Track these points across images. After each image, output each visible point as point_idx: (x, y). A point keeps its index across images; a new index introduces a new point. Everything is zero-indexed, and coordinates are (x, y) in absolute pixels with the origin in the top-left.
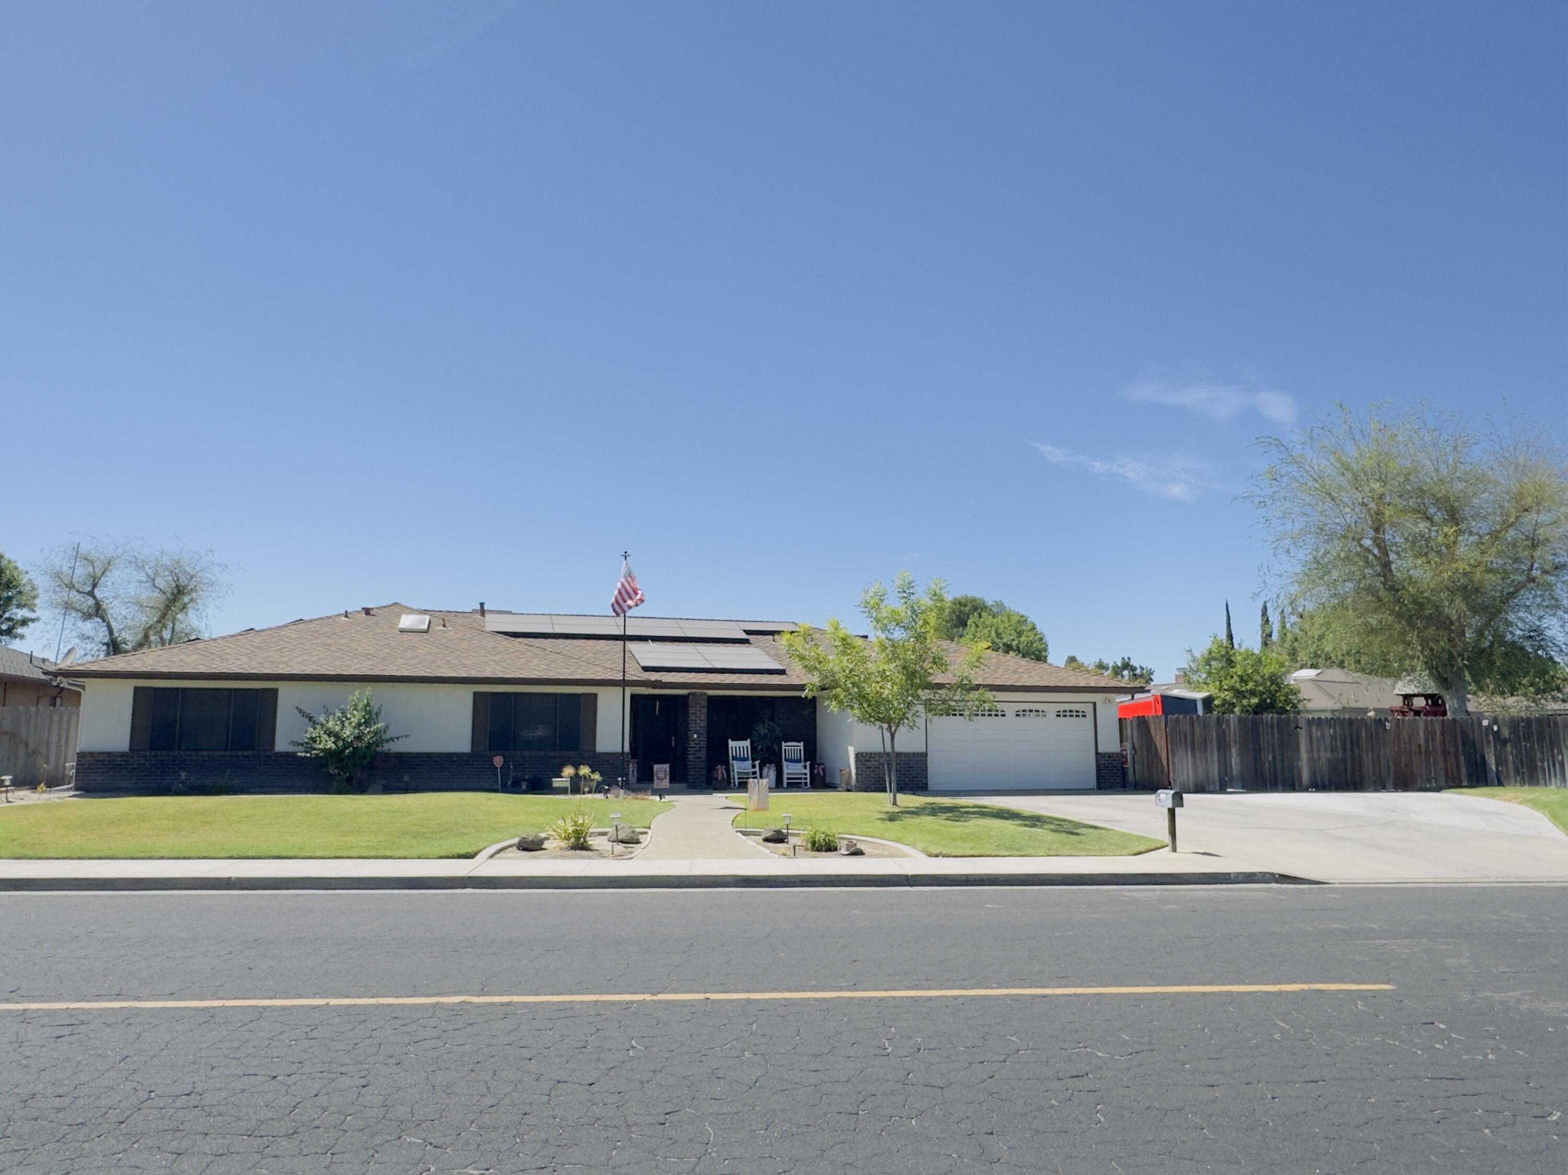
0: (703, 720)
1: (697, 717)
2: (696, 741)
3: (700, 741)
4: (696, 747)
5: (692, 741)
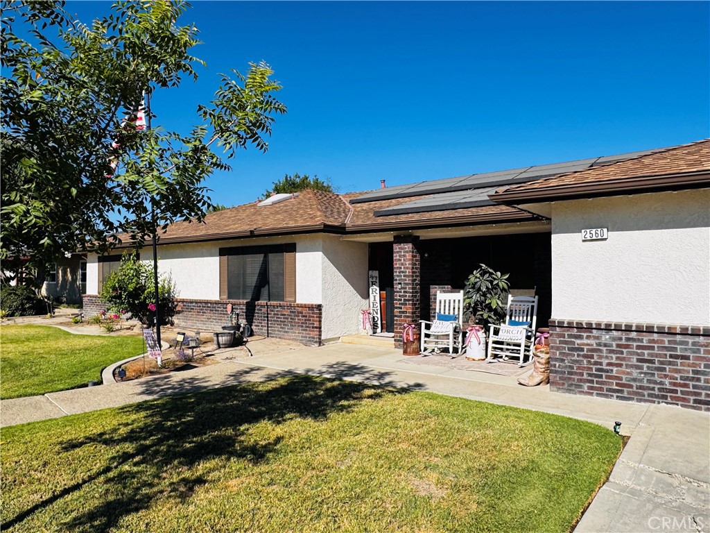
0: (407, 268)
1: (402, 264)
2: (401, 292)
3: (405, 292)
4: (401, 300)
5: (397, 292)
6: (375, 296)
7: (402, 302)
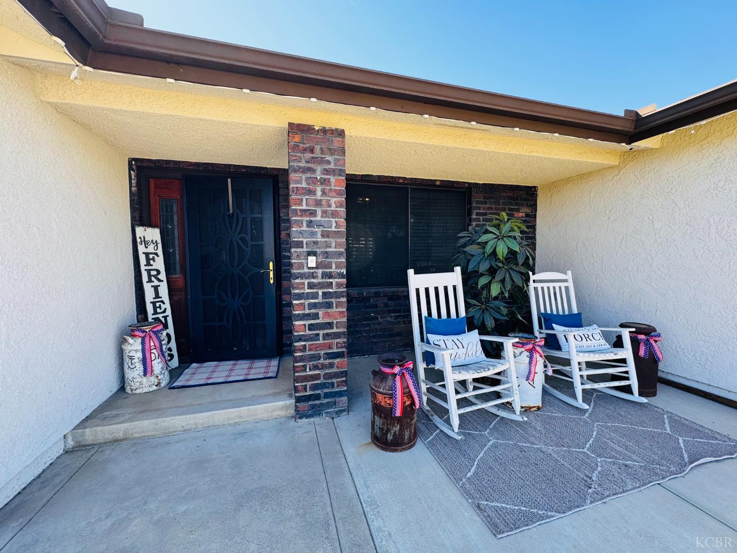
2: (313, 276)
3: (325, 275)
4: (315, 296)
5: (302, 276)
6: (156, 288)
7: (320, 300)
